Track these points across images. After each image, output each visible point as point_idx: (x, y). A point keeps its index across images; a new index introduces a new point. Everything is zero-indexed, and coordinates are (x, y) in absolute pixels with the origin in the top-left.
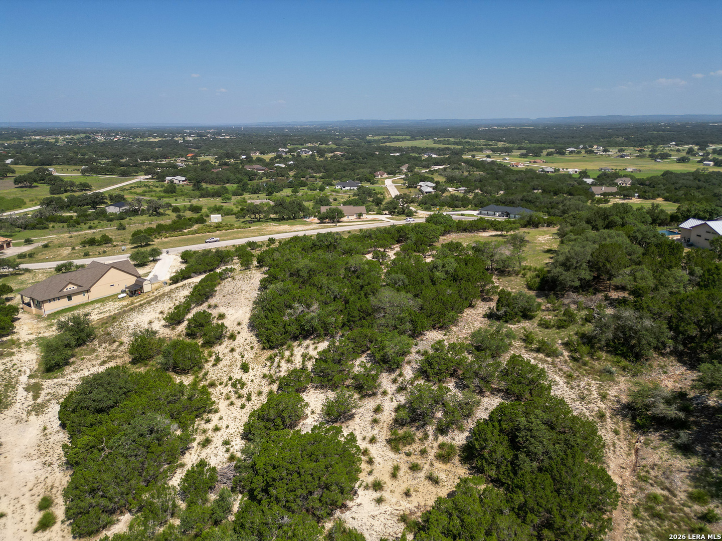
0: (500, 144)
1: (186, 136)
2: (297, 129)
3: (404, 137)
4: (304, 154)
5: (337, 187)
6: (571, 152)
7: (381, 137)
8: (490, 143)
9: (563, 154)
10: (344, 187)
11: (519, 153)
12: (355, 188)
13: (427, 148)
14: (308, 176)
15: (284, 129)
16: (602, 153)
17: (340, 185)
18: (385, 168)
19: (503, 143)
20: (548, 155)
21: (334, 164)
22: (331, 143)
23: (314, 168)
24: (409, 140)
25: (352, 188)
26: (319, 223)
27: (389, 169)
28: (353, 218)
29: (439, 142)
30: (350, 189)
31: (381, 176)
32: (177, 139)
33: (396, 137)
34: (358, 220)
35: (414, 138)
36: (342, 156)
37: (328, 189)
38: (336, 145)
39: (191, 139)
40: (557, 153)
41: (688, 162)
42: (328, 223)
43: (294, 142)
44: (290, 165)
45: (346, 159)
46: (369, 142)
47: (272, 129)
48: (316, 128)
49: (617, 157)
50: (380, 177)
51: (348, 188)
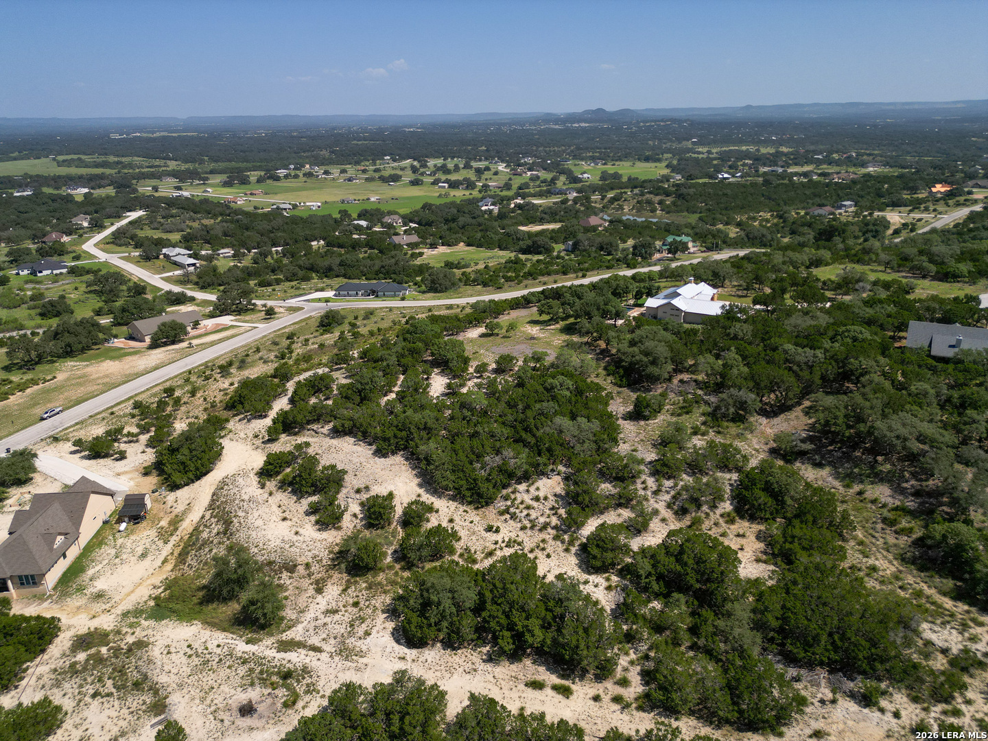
10: (41, 272)
11: (218, 179)
12: (64, 271)
17: (28, 269)
25: (56, 272)
26: (153, 348)
29: (68, 164)
30: (54, 274)
31: (61, 240)
40: (269, 178)
49: (345, 180)
51: (48, 272)
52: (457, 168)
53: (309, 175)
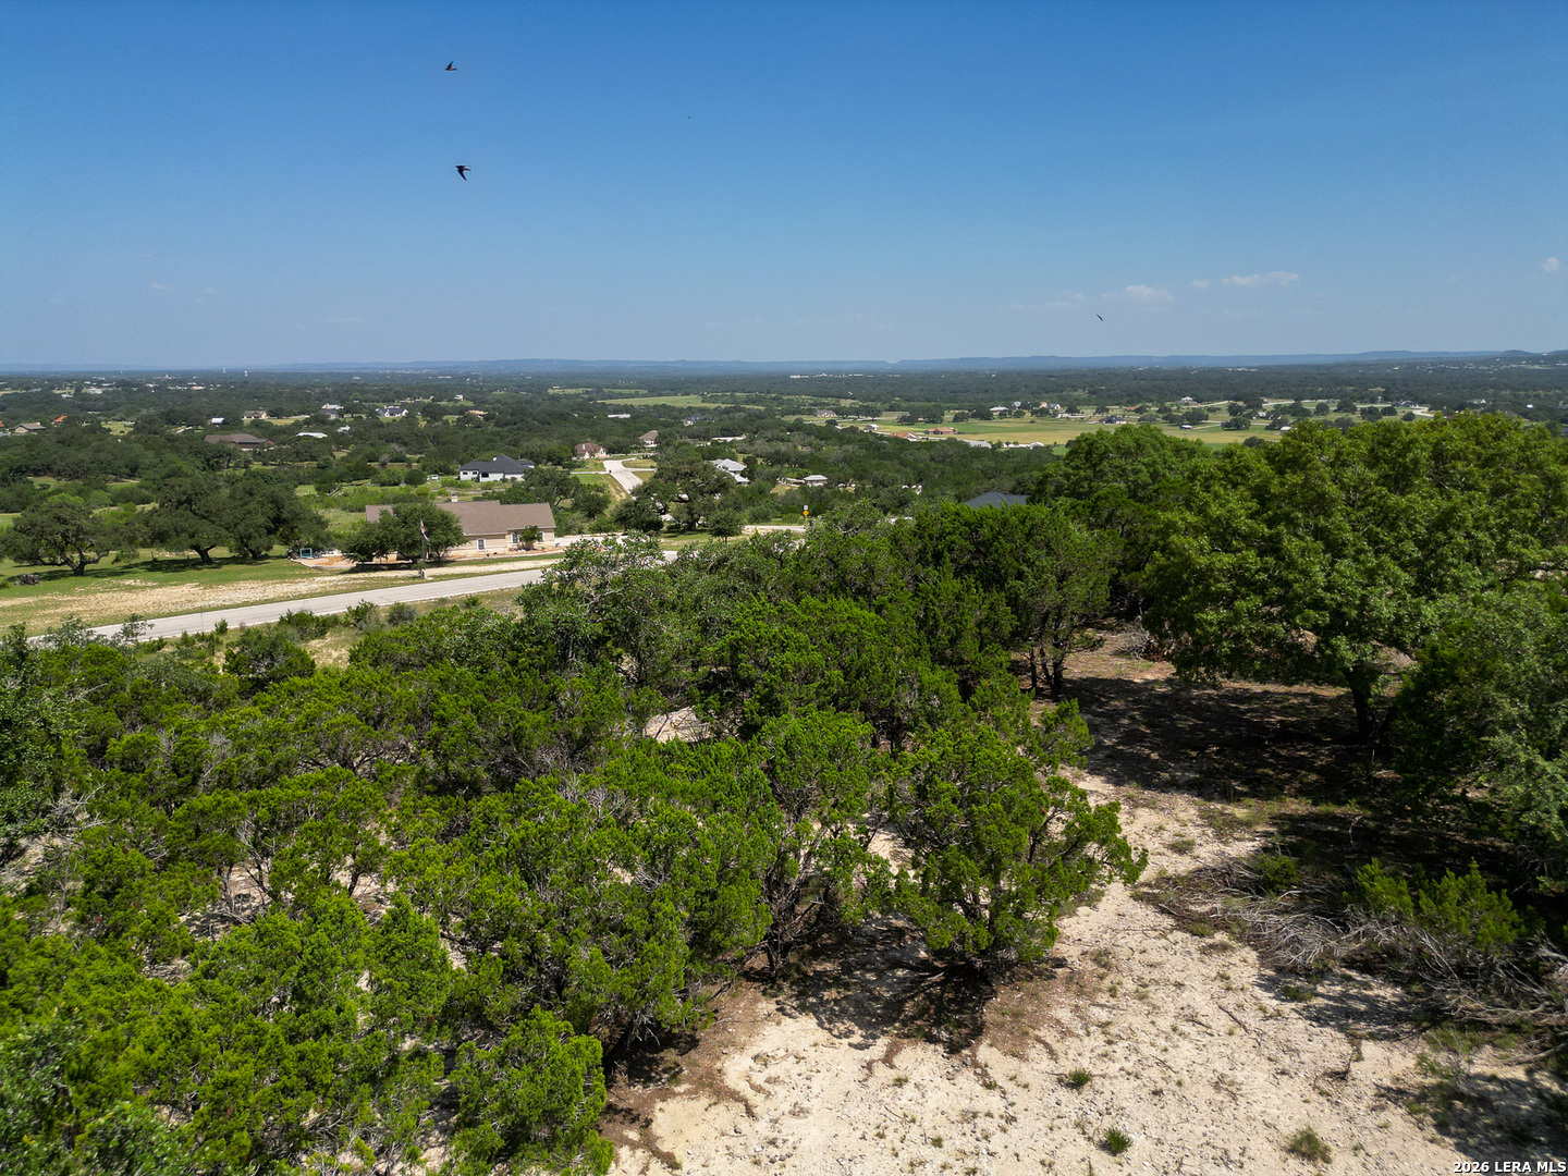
0: (846, 403)
1: (88, 386)
2: (385, 375)
3: (633, 391)
4: (387, 415)
5: (463, 477)
6: (1002, 414)
7: (580, 391)
8: (824, 400)
9: (987, 416)
10: (485, 475)
11: (895, 416)
12: (519, 478)
13: (690, 408)
14: (385, 457)
15: (352, 375)
16: (1066, 415)
17: (474, 471)
18: (599, 439)
19: (850, 401)
20: (957, 419)
21: (462, 433)
22: (461, 397)
23: (407, 439)
24: (643, 396)
25: (508, 477)
26: (352, 571)
27: (611, 440)
28: (505, 546)
29: (714, 399)
30: (504, 480)
31: (591, 454)
32: (57, 392)
33: (617, 391)
34: (523, 553)
35: (655, 390)
36: (487, 418)
37: (434, 481)
38: (474, 401)
39: (99, 391)
40: (974, 416)
41: (1247, 428)
42: (392, 567)
43: (370, 396)
44: (342, 434)
45: (497, 425)
46: (554, 398)
47: (321, 376)
48: (428, 374)
49: (1101, 421)
50: (587, 456)
51: (498, 477)
52: (1322, 409)
53: (1044, 412)
